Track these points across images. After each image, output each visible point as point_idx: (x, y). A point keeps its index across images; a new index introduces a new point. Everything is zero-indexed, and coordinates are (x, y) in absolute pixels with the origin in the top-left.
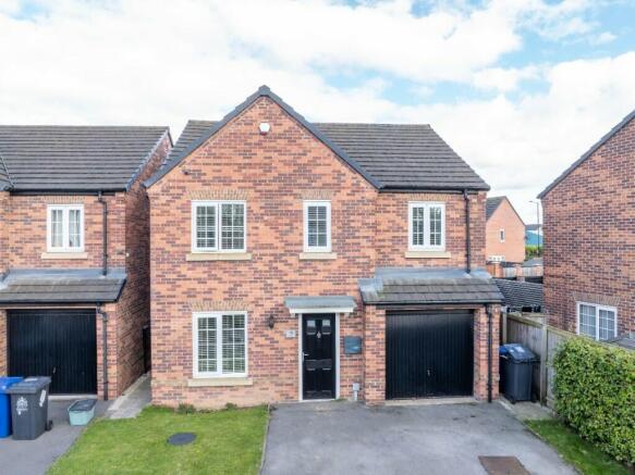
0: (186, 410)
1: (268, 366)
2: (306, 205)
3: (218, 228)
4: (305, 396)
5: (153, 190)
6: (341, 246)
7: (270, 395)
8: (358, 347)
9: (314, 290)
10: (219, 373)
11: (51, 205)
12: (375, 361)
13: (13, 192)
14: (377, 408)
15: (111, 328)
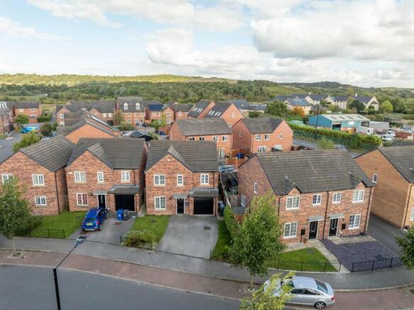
0: (153, 215)
1: (170, 207)
2: (178, 175)
3: (159, 180)
4: (178, 213)
5: (146, 173)
6: (185, 184)
7: (170, 213)
8: (188, 204)
9: (179, 193)
10: (160, 208)
11: (122, 171)
12: (192, 207)
13: (115, 169)
14: (191, 216)
15: (137, 198)
